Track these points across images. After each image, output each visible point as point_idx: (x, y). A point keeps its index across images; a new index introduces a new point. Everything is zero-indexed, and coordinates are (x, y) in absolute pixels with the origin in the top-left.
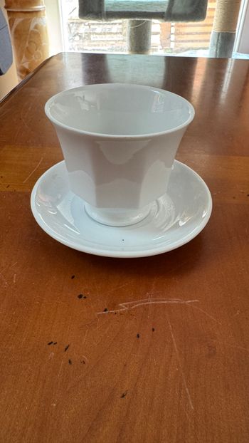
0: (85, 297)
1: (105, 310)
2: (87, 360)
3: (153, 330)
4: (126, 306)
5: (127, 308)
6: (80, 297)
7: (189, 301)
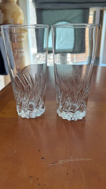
0: (44, 159)
1: (53, 164)
2: (46, 184)
3: (74, 171)
4: (62, 162)
5: (62, 163)
6: (42, 158)
7: (88, 159)
